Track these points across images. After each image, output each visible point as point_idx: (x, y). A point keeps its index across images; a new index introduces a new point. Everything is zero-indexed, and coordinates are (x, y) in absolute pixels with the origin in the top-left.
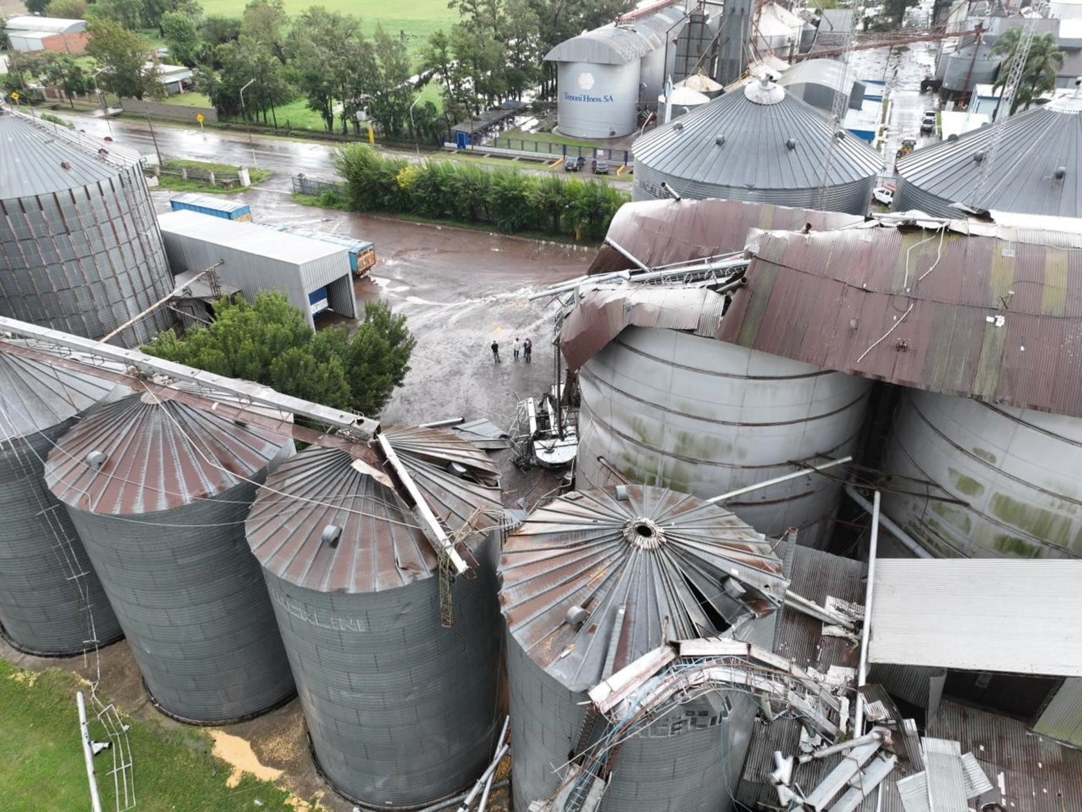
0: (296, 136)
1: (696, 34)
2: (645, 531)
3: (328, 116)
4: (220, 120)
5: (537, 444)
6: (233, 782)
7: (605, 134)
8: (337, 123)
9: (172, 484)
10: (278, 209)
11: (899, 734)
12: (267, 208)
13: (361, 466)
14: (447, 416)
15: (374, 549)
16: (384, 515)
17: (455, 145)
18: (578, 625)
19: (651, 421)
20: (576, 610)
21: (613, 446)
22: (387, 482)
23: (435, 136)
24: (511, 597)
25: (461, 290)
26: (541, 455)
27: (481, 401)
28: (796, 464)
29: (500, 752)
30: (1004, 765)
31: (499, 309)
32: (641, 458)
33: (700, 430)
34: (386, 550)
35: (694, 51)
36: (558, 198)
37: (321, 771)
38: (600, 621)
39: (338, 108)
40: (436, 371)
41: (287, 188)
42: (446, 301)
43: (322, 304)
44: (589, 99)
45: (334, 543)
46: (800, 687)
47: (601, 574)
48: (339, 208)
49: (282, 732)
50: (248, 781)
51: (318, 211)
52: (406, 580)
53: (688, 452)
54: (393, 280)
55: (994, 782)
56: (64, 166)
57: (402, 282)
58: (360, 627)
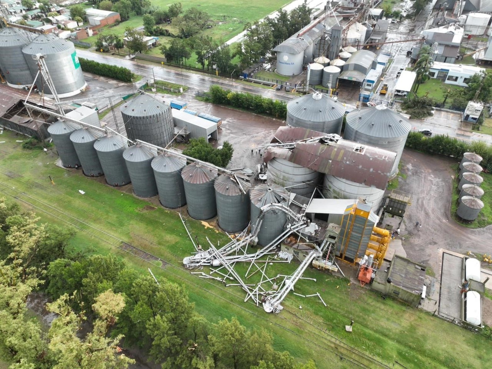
0: (193, 70)
1: (322, 42)
2: (270, 189)
3: (203, 64)
4: (167, 62)
5: (260, 175)
6: (206, 228)
7: (291, 74)
8: (206, 66)
9: (202, 180)
10: (192, 102)
11: (307, 222)
12: (189, 101)
13: (232, 179)
14: (240, 167)
15: (233, 190)
16: (234, 186)
17: (243, 77)
18: (260, 200)
19: (278, 173)
20: (260, 199)
21: (272, 177)
22: (235, 181)
23: (237, 74)
24: (252, 197)
25: (244, 132)
26: (260, 177)
27: (248, 164)
28: (303, 182)
29: (249, 225)
30: (321, 227)
31: (253, 139)
32: (277, 179)
33: (286, 175)
34: (235, 190)
35: (322, 48)
36: (271, 106)
37: (220, 227)
38: (263, 200)
39: (206, 62)
40: (238, 156)
41: (194, 94)
42: (240, 136)
43: (210, 136)
44: (286, 63)
45: (228, 189)
46: (296, 217)
47: (264, 195)
48: (209, 102)
49: (213, 222)
50: (208, 228)
51: (203, 103)
52: (238, 194)
53: (284, 179)
54: (226, 128)
55: (319, 228)
56: (158, 107)
57: (229, 129)
58: (231, 201)
